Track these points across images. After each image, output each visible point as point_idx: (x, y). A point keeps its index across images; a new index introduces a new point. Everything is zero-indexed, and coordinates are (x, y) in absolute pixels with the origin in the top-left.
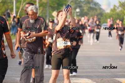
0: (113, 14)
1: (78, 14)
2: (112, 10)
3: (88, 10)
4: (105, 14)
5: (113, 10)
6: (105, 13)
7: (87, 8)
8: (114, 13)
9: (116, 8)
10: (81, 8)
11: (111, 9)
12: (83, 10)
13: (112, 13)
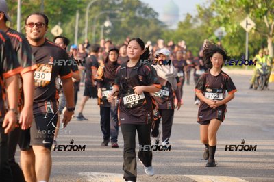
0: (184, 34)
1: (108, 31)
2: (181, 25)
3: (128, 23)
4: (166, 34)
5: (185, 25)
6: (167, 31)
7: (128, 18)
8: (187, 31)
9: (191, 21)
10: (114, 20)
11: (181, 23)
12: (120, 23)
13: (182, 31)
